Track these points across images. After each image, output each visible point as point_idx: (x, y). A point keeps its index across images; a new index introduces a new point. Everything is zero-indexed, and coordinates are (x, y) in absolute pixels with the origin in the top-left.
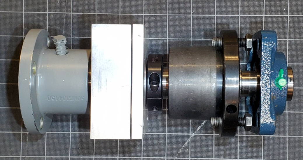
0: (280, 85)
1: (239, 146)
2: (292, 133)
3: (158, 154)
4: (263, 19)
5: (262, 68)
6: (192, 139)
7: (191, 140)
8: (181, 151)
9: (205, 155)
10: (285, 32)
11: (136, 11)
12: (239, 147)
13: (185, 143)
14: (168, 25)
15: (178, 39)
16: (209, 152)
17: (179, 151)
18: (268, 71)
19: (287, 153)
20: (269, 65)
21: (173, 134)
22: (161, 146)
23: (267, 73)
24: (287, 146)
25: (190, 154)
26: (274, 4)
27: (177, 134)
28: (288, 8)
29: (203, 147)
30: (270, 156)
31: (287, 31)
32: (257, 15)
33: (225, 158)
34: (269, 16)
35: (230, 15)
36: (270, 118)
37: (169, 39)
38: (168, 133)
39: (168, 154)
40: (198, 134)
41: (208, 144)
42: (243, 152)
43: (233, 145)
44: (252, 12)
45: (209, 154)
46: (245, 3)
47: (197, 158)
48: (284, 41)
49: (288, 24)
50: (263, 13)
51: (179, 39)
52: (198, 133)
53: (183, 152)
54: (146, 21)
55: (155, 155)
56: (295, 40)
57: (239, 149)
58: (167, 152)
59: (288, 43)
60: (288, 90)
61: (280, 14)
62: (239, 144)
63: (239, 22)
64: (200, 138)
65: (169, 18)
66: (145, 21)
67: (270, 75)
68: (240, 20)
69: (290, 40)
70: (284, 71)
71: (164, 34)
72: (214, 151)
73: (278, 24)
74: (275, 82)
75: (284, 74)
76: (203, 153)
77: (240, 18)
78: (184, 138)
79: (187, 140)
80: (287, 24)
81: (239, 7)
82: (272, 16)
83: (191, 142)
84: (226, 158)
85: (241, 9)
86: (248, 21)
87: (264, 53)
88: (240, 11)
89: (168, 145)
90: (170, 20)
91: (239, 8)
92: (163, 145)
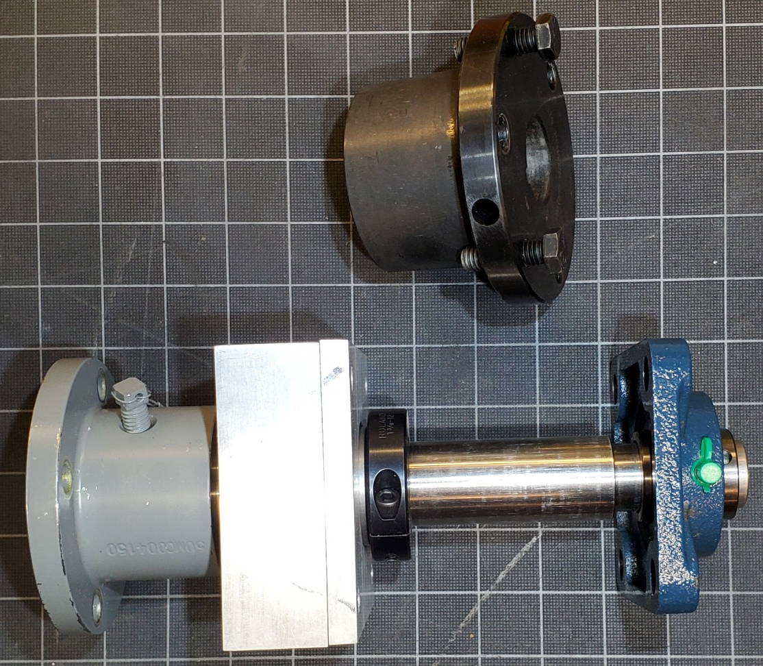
0: (704, 479)
1: (607, 621)
2: (743, 583)
3: (398, 647)
4: (660, 289)
5: (656, 438)
6: (483, 604)
7: (481, 608)
8: (456, 637)
9: (519, 647)
10: (717, 322)
11: (332, 278)
12: (607, 624)
13: (466, 615)
14: (416, 311)
15: (441, 346)
16: (528, 637)
17: (450, 637)
18: (673, 446)
19: (732, 636)
20: (675, 429)
21: (436, 593)
22: (403, 624)
23: (671, 449)
24: (732, 617)
25: (480, 645)
26: (688, 250)
27: (445, 593)
28: (723, 259)
29: (512, 625)
30: (687, 645)
31: (723, 319)
32: (645, 280)
33: (570, 654)
34: (675, 282)
35: (573, 282)
36: (684, 570)
37: (418, 346)
38: (422, 590)
39: (422, 646)
40: (499, 592)
41: (525, 618)
42: (617, 638)
43: (591, 618)
44: (630, 270)
45: (528, 644)
46: (611, 249)
47: (497, 654)
48: (717, 344)
49: (726, 302)
50: (660, 273)
51: (445, 346)
52: (499, 590)
53: (461, 638)
54: (357, 302)
55: (388, 650)
56: (745, 341)
57: (607, 628)
58: (419, 641)
59: (726, 348)
60: (726, 491)
61: (704, 276)
62: (607, 615)
63: (599, 298)
64: (506, 602)
65: (416, 292)
66: (354, 303)
67: (677, 456)
68: (601, 293)
69: (731, 341)
70: (713, 441)
71: (404, 333)
72: (542, 636)
73: (698, 300)
74: (690, 472)
75: (714, 449)
76: (513, 640)
77: (599, 288)
78: (462, 602)
79: (472, 608)
80: (723, 300)
81: (596, 259)
82: (682, 282)
83: (481, 612)
84: (573, 654)
85: (602, 265)
86: (621, 296)
87: (660, 398)
88: (599, 270)
89: (422, 621)
90: (419, 298)
91: (596, 262)
92: (410, 622)
